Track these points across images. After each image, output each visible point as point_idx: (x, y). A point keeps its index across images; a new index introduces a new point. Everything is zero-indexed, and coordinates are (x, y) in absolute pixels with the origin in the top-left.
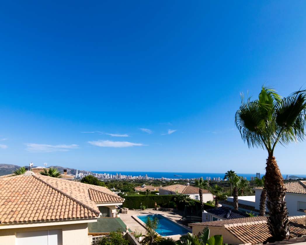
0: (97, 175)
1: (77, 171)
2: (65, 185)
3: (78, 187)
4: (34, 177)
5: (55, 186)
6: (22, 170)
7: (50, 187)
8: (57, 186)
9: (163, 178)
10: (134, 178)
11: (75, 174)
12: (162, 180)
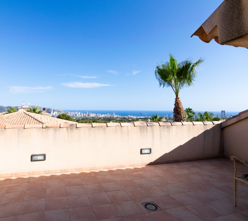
0: (69, 113)
1: (52, 110)
2: (47, 119)
3: (57, 121)
4: (25, 114)
5: (40, 120)
6: (13, 109)
7: (37, 121)
8: (42, 120)
9: (130, 116)
10: (103, 116)
11: (50, 113)
12: (128, 118)
